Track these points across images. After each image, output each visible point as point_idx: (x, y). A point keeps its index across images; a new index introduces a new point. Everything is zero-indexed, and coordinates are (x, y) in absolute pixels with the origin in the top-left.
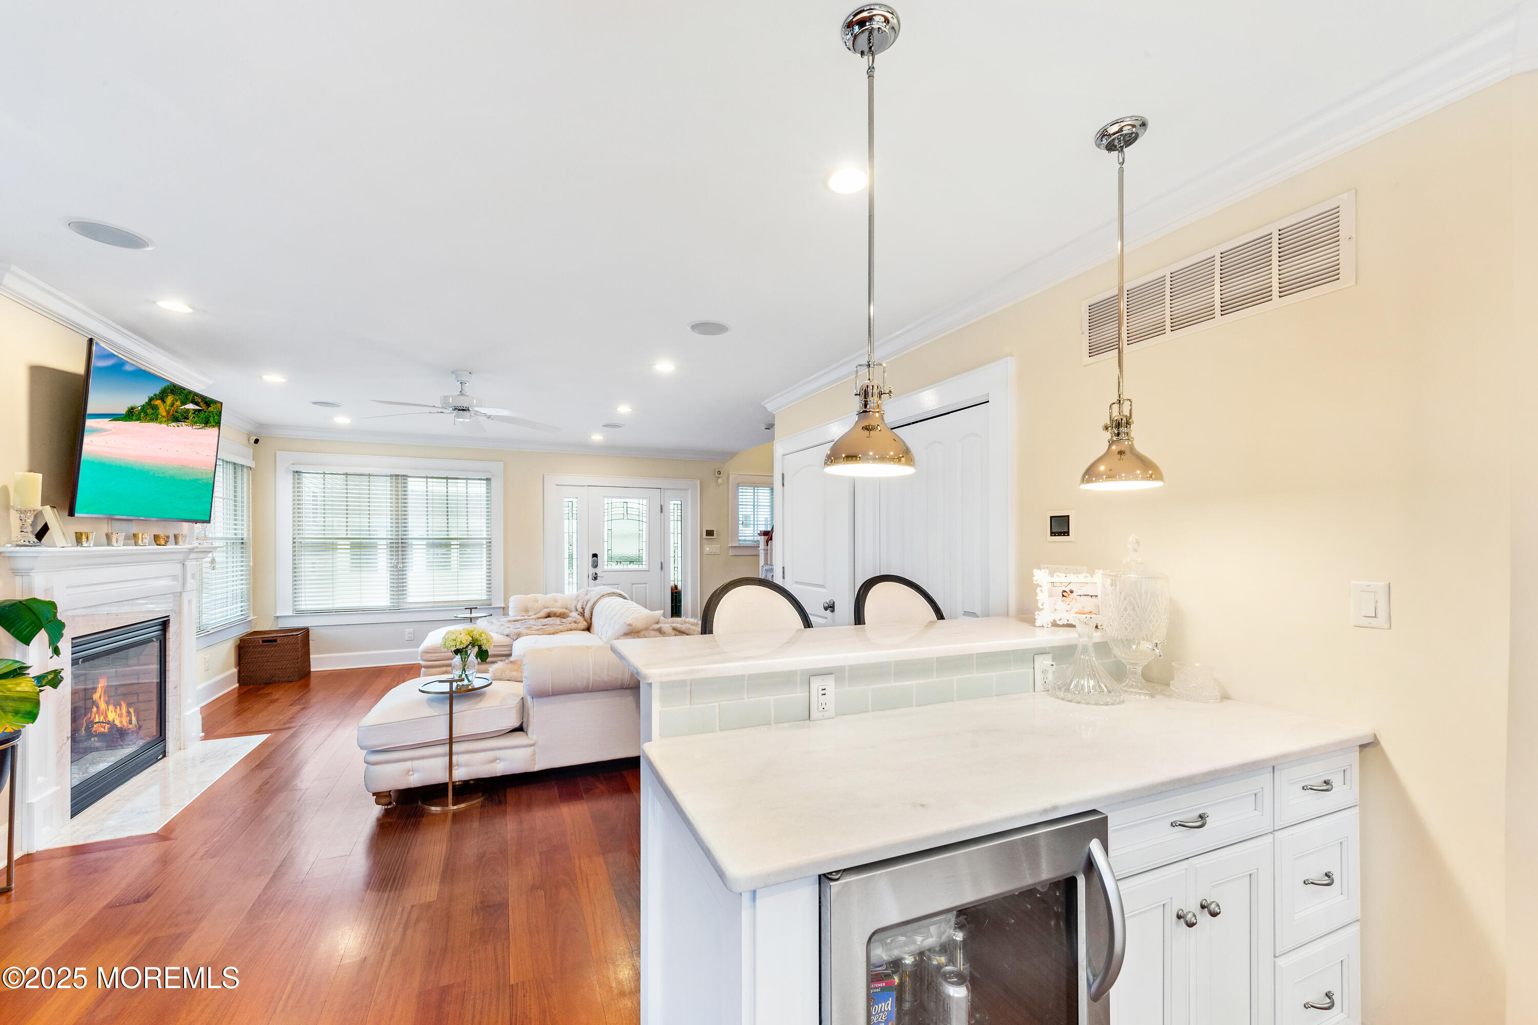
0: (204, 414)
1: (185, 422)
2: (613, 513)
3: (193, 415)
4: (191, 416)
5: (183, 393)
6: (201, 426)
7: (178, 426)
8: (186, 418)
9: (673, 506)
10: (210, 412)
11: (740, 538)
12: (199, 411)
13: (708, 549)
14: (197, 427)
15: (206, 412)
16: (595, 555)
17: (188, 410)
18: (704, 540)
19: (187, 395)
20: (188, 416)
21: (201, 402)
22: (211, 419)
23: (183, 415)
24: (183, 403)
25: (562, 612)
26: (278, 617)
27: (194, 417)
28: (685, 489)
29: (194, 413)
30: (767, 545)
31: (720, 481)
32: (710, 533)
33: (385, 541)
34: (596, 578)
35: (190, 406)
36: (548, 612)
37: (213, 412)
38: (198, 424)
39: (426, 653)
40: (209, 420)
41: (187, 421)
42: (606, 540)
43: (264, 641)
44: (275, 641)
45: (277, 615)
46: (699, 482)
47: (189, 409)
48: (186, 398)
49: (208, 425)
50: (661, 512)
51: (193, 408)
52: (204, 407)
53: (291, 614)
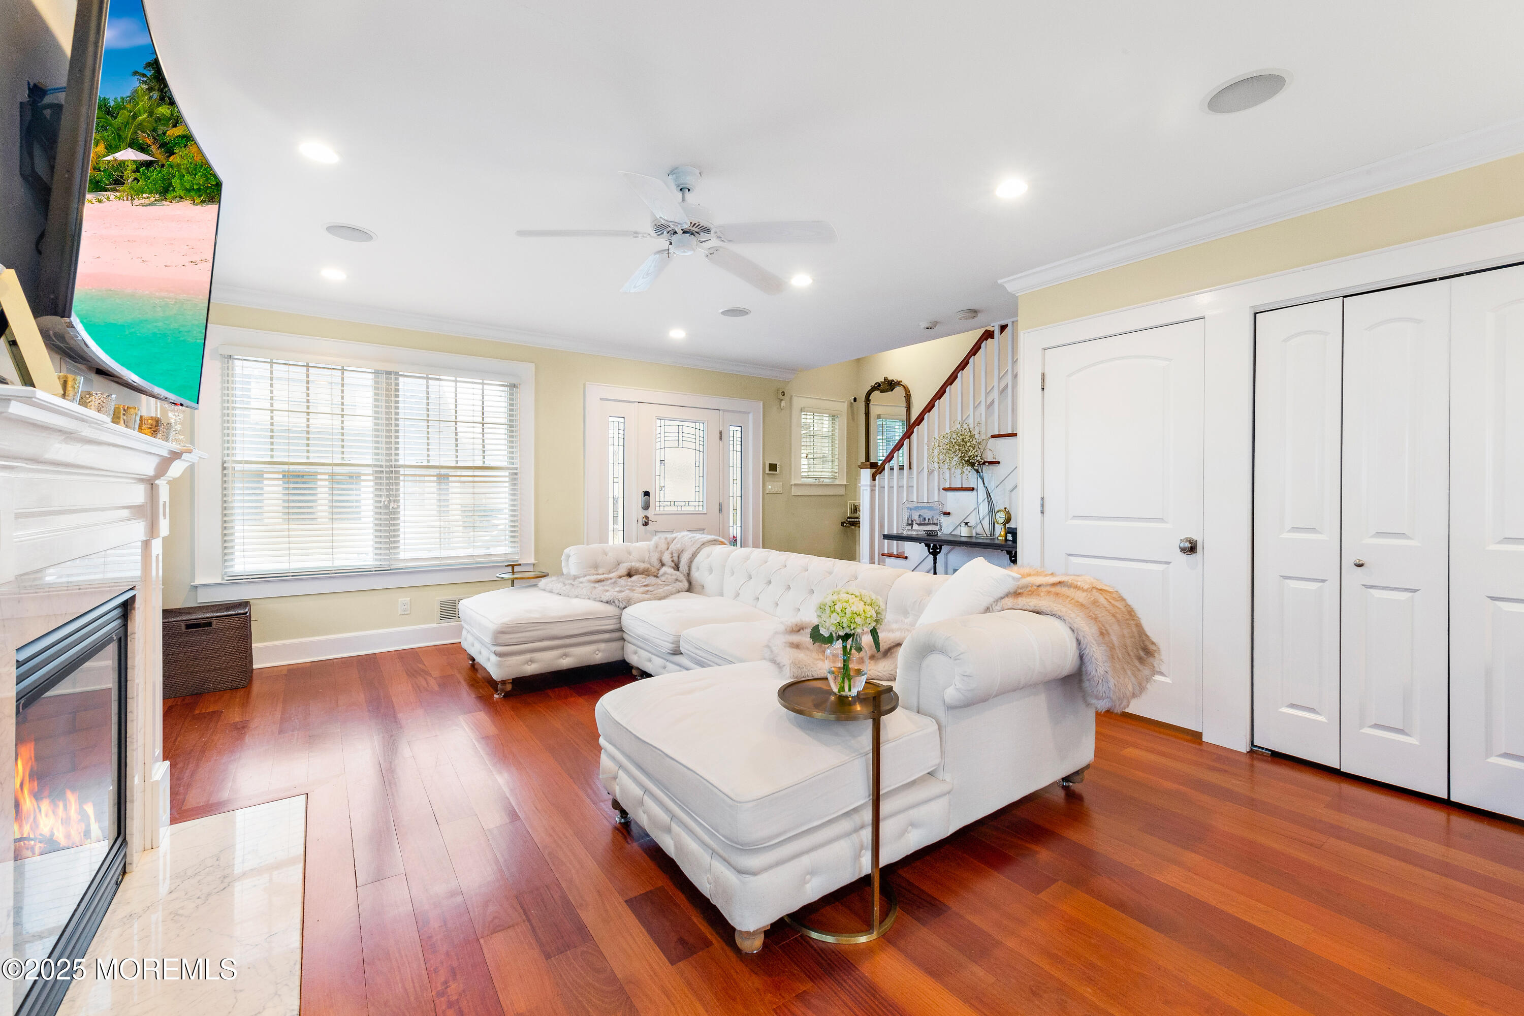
0: (160, 172)
1: (114, 190)
2: (666, 439)
3: (134, 175)
4: (129, 175)
5: (111, 125)
6: (152, 199)
7: (100, 201)
8: (118, 182)
9: (734, 432)
10: (172, 167)
11: (802, 474)
12: (148, 164)
13: (770, 487)
14: (143, 201)
15: (163, 166)
16: (647, 494)
17: (122, 165)
18: (766, 476)
19: (119, 129)
20: (122, 177)
21: (154, 143)
22: (176, 182)
23: (110, 175)
24: (112, 148)
25: (645, 568)
26: (196, 587)
27: (136, 179)
28: (745, 413)
29: (137, 170)
30: (874, 480)
31: (783, 403)
32: (773, 467)
33: (371, 469)
34: (646, 524)
35: (129, 155)
36: (629, 567)
37: (179, 165)
38: (144, 195)
39: (503, 633)
40: (170, 185)
41: (120, 188)
42: (658, 473)
43: (188, 627)
44: (210, 624)
45: (197, 582)
46: (762, 403)
47: (124, 162)
48: (119, 136)
49: (169, 196)
50: (721, 439)
51: (134, 158)
52: (158, 154)
53: (219, 581)
